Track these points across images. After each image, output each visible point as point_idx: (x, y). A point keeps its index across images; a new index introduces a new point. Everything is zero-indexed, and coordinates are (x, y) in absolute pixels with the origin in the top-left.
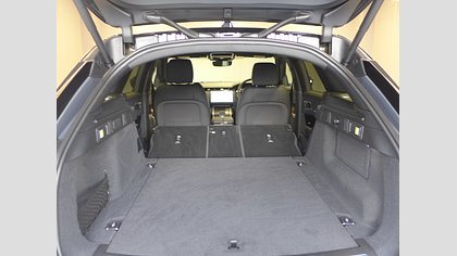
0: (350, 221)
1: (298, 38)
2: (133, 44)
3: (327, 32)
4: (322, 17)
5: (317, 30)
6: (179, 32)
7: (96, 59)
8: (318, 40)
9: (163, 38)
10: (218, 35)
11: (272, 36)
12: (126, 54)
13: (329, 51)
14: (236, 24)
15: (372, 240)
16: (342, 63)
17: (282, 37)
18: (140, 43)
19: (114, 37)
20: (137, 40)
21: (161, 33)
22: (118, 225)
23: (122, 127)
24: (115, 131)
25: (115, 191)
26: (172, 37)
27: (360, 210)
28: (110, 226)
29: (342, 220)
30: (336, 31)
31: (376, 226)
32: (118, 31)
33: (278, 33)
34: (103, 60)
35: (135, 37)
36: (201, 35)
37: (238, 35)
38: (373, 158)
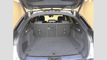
0: (78, 49)
1: (67, 11)
2: (33, 13)
3: (73, 10)
4: (71, 7)
5: (71, 10)
6: (42, 11)
7: (25, 16)
8: (71, 12)
9: (39, 12)
10: (50, 11)
11: (61, 11)
12: (31, 15)
13: (73, 14)
14: (54, 9)
15: (82, 52)
16: (76, 16)
17: (63, 11)
18: (34, 13)
19: (29, 12)
20: (33, 12)
21: (38, 11)
22: (30, 50)
23: (30, 30)
24: (29, 31)
25: (29, 44)
26: (41, 12)
27: (80, 46)
28: (28, 51)
29: (76, 49)
30: (74, 10)
31: (83, 49)
32: (30, 10)
33: (63, 10)
34: (27, 16)
35: (33, 11)
36: (47, 11)
37: (54, 11)
38: (82, 36)
